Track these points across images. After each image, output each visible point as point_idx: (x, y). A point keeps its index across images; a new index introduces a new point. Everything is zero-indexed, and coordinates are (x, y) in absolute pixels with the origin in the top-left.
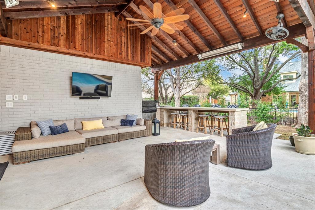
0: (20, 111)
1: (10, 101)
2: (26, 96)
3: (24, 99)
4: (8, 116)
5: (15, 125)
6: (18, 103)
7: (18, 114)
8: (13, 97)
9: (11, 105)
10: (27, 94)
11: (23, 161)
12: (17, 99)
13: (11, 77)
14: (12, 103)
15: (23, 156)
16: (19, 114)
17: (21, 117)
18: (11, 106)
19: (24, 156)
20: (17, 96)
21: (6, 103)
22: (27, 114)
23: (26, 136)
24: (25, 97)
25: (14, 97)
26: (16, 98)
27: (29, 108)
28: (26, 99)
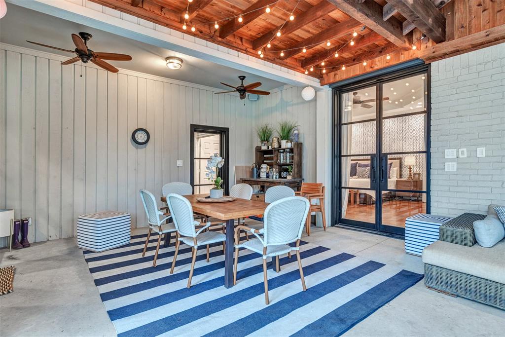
0: (470, 180)
1: (452, 160)
2: (484, 149)
3: (478, 156)
4: (447, 188)
5: (459, 207)
6: (466, 163)
7: (465, 187)
8: (458, 152)
9: (454, 167)
10: (485, 145)
11: (440, 288)
12: (465, 156)
13: (455, 114)
14: (455, 164)
15: (441, 278)
16: (467, 186)
17: (472, 193)
18: (453, 169)
19: (444, 278)
20: (465, 150)
21: (445, 163)
22: (484, 187)
23: (459, 236)
24: (481, 152)
25: (460, 152)
26: (463, 153)
27: (490, 175)
28: (484, 155)
